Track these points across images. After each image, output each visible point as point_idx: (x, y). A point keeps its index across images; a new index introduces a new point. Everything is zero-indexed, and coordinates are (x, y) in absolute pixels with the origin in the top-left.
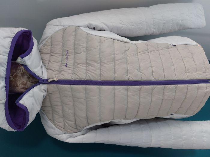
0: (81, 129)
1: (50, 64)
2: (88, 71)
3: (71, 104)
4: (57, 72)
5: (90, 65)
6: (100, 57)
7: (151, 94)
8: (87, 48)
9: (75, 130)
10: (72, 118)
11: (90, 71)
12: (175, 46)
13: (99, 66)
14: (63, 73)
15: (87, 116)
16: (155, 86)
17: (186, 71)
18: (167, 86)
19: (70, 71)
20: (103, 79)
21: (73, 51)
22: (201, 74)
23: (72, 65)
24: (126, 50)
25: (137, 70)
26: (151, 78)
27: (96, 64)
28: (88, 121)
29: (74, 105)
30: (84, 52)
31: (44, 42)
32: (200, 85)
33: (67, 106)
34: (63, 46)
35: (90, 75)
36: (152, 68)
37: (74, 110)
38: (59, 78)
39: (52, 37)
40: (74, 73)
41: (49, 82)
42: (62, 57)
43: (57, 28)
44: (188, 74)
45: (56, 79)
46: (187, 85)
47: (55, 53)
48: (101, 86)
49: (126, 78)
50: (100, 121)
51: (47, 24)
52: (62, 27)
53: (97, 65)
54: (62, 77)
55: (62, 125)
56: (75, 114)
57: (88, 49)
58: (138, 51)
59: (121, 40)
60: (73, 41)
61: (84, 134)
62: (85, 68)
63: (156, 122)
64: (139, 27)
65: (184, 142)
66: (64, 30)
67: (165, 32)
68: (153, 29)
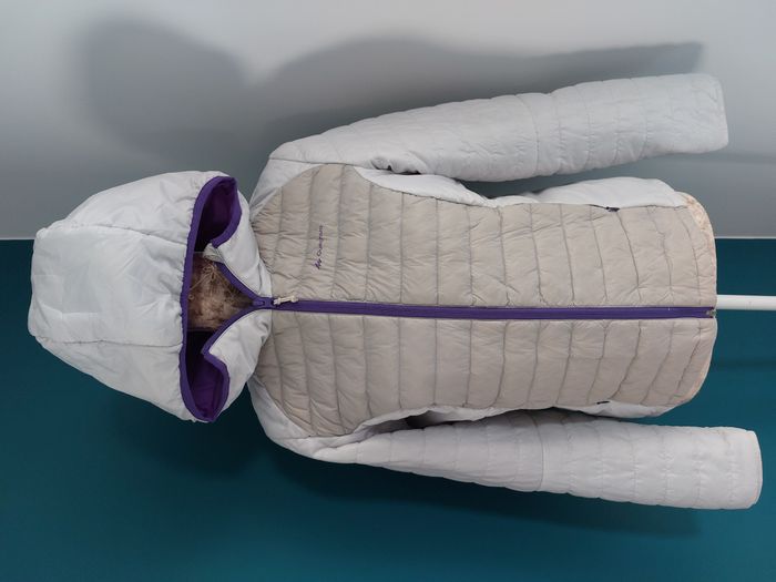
0: (351, 427)
1: (279, 260)
2: (371, 281)
3: (329, 360)
4: (294, 281)
5: (376, 264)
6: (401, 246)
7: (536, 343)
8: (370, 221)
9: (338, 429)
10: (331, 398)
11: (377, 281)
12: (616, 210)
13: (398, 268)
14: (311, 283)
15: (366, 392)
16: (545, 322)
17: (638, 283)
18: (580, 322)
19: (328, 280)
20: (407, 300)
21: (335, 229)
22: (682, 292)
23: (332, 263)
24: (470, 228)
25: (497, 278)
26: (535, 301)
27: (391, 263)
28: (368, 406)
29: (335, 364)
30: (363, 231)
31: (263, 202)
32: (679, 321)
33: (320, 366)
34: (311, 214)
35: (374, 289)
36: (539, 273)
37: (336, 378)
38: (301, 296)
39: (283, 192)
40: (336, 284)
41: (277, 305)
42: (308, 244)
43: (298, 169)
44: (643, 291)
45: (292, 299)
46: (637, 321)
47: (290, 231)
48: (402, 319)
49: (466, 300)
50: (401, 407)
51: (271, 156)
52: (308, 167)
53: (394, 266)
54: (307, 294)
55: (304, 413)
56: (337, 388)
57: (371, 225)
58: (505, 229)
59: (458, 201)
60: (336, 203)
61: (359, 442)
62: (363, 272)
63: (563, 424)
64: (516, 155)
65: (637, 481)
66: (315, 173)
67: (598, 165)
68: (559, 160)
